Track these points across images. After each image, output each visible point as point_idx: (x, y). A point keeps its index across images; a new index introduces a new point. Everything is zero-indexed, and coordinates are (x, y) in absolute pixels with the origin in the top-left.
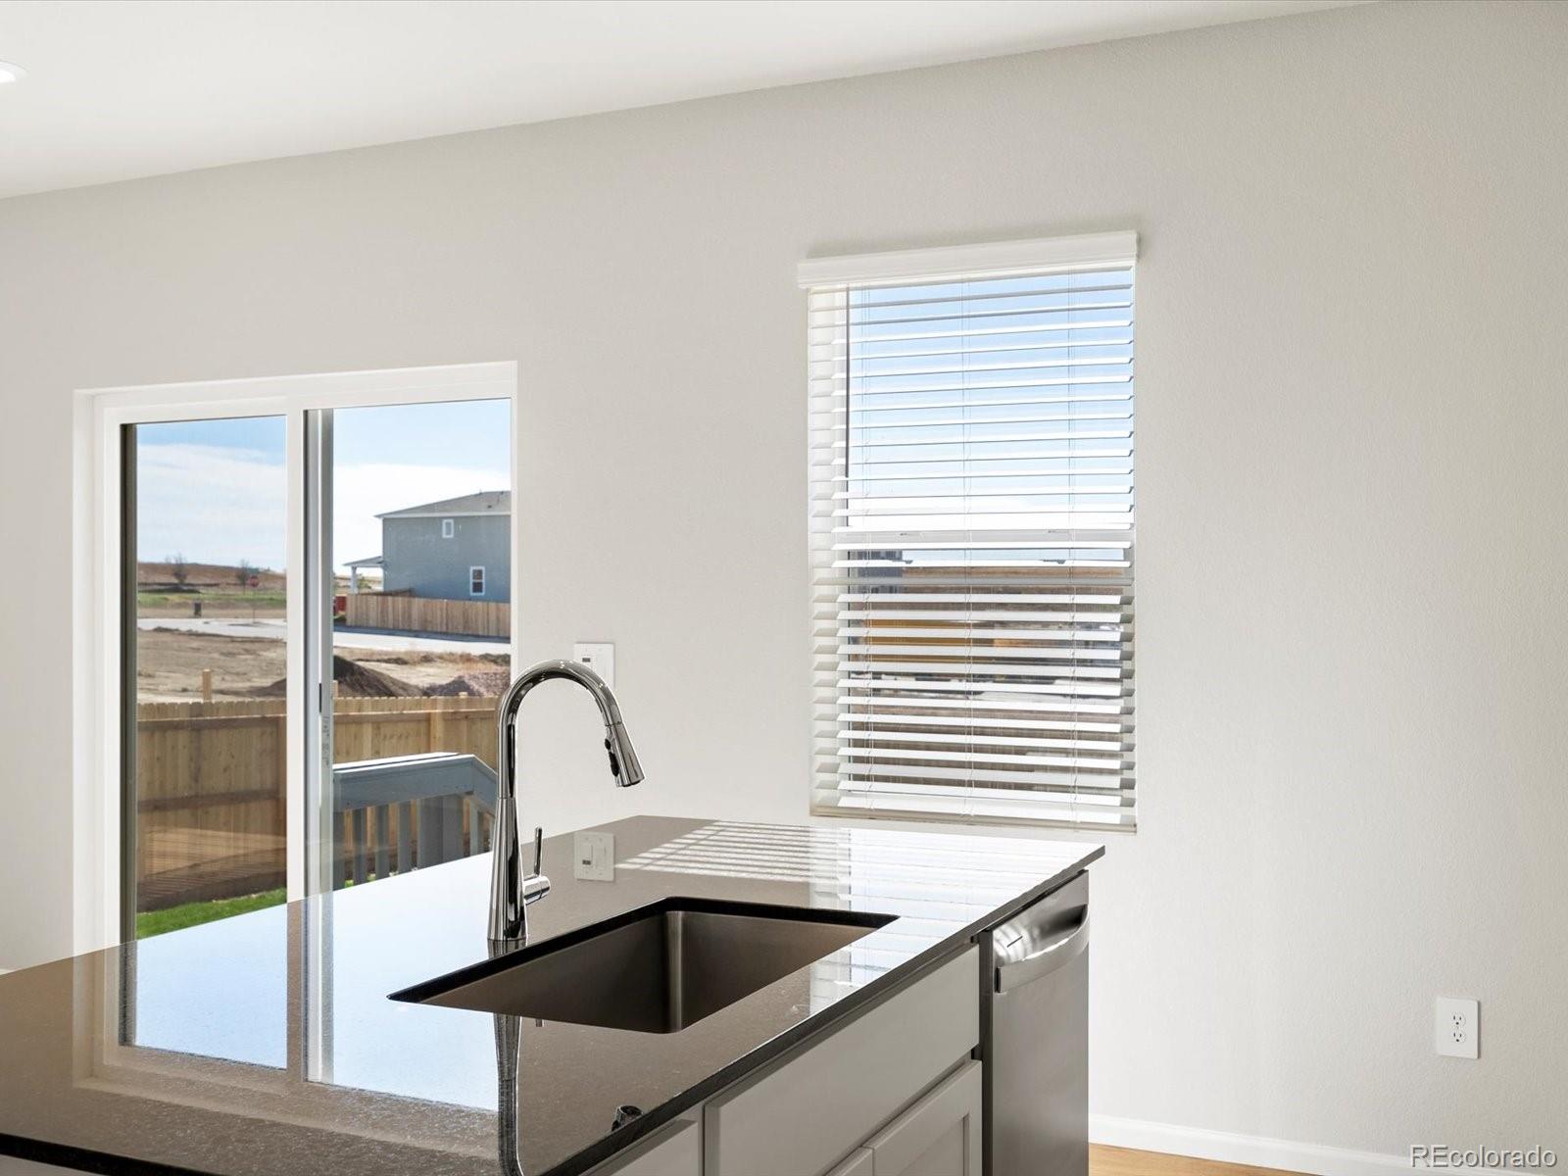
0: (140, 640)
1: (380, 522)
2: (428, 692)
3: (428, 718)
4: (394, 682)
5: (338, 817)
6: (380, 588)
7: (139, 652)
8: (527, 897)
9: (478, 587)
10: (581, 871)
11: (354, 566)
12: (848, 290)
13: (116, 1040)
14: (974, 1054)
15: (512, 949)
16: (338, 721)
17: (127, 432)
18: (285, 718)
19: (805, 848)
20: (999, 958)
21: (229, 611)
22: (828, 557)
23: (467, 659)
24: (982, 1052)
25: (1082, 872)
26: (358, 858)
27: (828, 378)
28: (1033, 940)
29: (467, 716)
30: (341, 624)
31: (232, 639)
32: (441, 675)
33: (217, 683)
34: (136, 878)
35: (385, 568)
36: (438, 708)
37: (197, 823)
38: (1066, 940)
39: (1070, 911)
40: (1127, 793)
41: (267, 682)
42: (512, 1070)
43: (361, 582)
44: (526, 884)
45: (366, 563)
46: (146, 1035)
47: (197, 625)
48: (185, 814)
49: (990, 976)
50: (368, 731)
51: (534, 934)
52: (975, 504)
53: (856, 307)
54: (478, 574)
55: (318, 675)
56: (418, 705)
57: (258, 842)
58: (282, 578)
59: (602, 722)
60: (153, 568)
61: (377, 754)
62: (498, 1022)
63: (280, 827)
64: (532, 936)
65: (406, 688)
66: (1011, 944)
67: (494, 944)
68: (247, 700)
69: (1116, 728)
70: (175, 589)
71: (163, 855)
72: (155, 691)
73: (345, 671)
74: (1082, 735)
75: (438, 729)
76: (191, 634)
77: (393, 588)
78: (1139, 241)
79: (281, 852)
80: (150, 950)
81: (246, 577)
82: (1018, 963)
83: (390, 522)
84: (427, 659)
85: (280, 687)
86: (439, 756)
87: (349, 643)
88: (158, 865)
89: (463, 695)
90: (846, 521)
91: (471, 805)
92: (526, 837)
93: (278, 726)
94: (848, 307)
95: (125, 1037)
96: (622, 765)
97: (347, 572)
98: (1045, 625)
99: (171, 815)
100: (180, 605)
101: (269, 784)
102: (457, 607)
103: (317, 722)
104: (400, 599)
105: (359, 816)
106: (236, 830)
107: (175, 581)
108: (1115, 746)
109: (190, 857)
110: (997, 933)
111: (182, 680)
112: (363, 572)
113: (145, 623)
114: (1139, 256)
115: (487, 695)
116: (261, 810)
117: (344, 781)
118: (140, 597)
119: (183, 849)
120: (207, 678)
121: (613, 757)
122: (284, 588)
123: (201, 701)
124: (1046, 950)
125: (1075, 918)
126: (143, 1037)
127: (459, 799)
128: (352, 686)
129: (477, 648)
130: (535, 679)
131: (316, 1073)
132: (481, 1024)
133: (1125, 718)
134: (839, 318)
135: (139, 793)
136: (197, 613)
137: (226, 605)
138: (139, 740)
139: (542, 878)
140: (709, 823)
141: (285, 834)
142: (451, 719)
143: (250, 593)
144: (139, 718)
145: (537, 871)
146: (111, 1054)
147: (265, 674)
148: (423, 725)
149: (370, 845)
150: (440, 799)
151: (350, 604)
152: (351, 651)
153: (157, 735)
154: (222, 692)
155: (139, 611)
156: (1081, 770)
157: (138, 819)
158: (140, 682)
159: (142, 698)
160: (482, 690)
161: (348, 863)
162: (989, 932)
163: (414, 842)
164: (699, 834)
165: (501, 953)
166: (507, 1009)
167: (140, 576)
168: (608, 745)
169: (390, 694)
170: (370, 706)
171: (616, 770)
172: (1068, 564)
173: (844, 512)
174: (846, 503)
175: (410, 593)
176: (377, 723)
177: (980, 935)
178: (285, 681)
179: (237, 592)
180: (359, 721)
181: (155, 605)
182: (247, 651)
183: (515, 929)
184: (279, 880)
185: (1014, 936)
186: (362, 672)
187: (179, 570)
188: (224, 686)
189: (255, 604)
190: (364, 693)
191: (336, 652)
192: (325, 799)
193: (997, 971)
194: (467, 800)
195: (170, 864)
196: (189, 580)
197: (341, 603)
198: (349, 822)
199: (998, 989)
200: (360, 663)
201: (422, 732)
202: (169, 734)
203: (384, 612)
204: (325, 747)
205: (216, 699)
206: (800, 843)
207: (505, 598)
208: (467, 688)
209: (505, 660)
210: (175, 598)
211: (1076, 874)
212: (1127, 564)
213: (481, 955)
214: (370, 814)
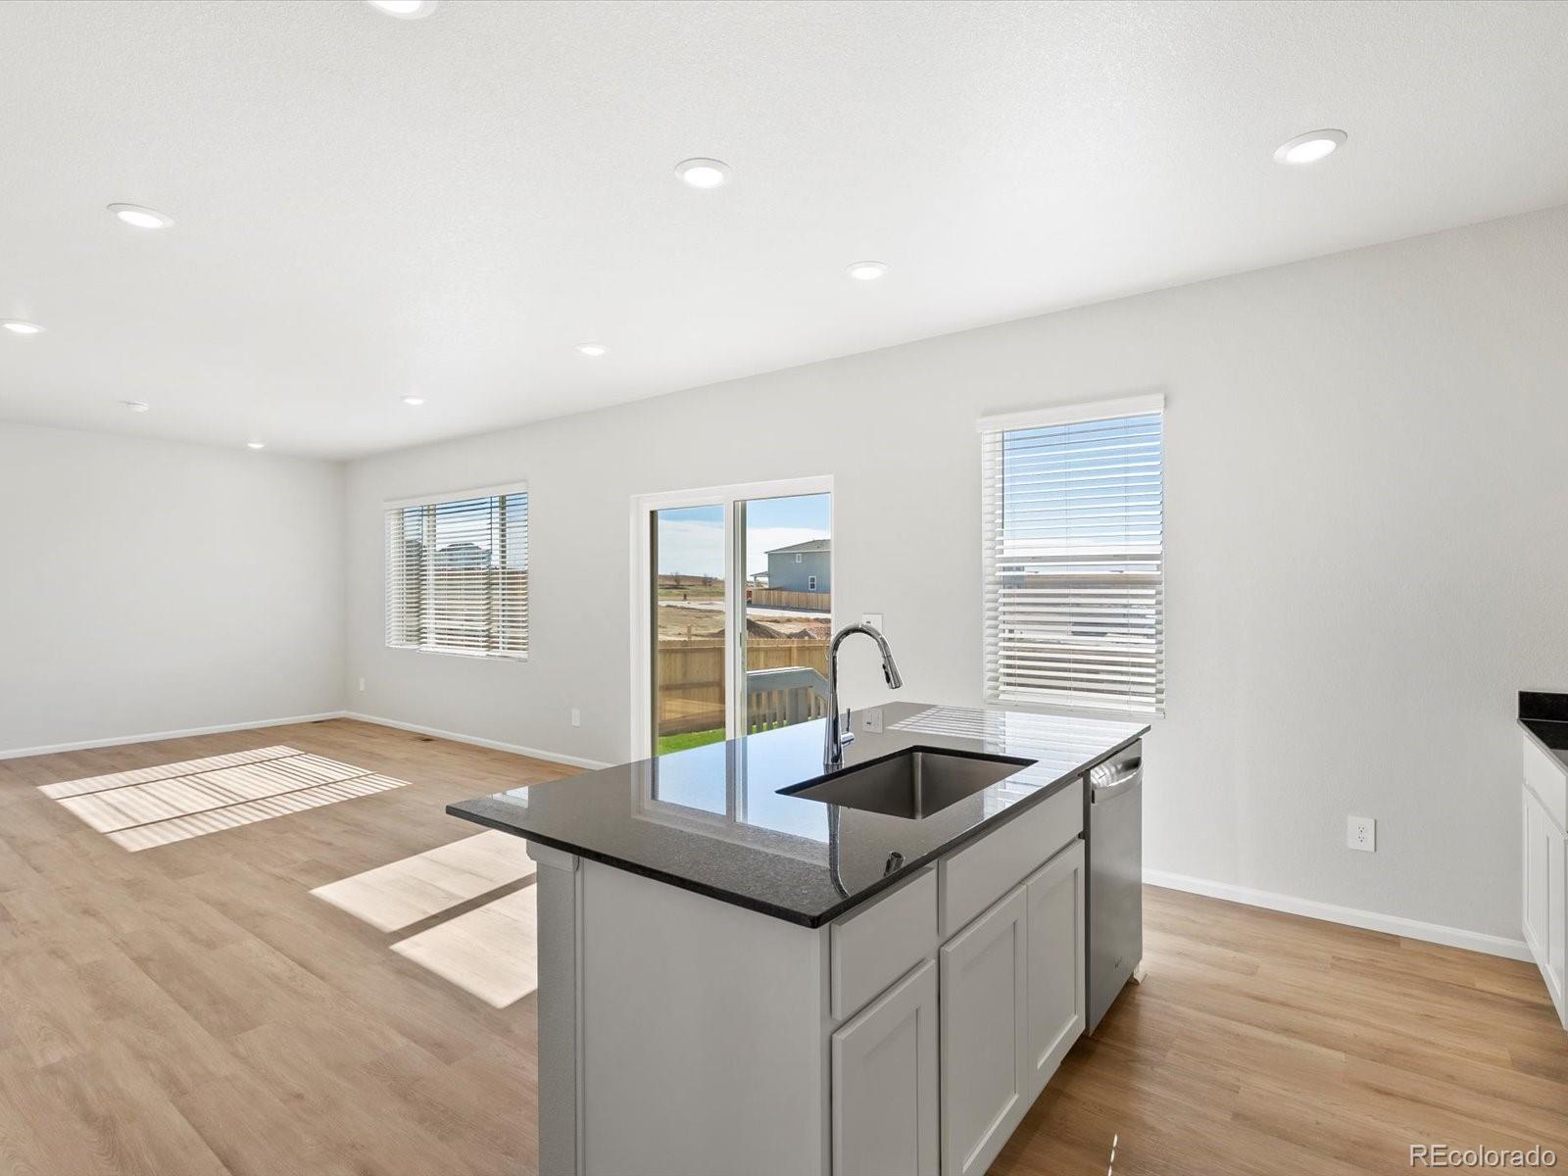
0: (660, 611)
1: (767, 555)
2: (790, 636)
3: (790, 649)
4: (774, 631)
5: (749, 697)
6: (767, 587)
7: (659, 616)
8: (844, 743)
9: (813, 586)
10: (866, 728)
11: (755, 576)
12: (1003, 432)
13: (650, 796)
14: (1080, 836)
15: (836, 770)
16: (749, 650)
17: (653, 514)
18: (724, 649)
19: (981, 721)
20: (1093, 785)
21: (700, 598)
22: (993, 571)
23: (808, 620)
24: (1085, 835)
25: (1138, 740)
26: (759, 716)
27: (993, 478)
28: (1112, 775)
29: (808, 648)
30: (749, 604)
31: (701, 611)
32: (795, 628)
33: (694, 631)
34: (658, 721)
35: (769, 577)
36: (795, 644)
37: (685, 697)
38: (1130, 777)
39: (1132, 760)
40: (1159, 696)
41: (716, 631)
42: (835, 828)
43: (759, 584)
44: (843, 736)
45: (762, 575)
46: (663, 795)
47: (685, 604)
48: (680, 692)
49: (1089, 794)
50: (762, 655)
51: (846, 763)
52: (1073, 542)
53: (1007, 440)
54: (813, 580)
55: (739, 630)
56: (785, 643)
57: (712, 707)
58: (722, 582)
59: (880, 654)
60: (666, 577)
61: (766, 667)
62: (829, 808)
63: (722, 700)
64: (845, 764)
65: (779, 634)
66: (1100, 777)
67: (827, 766)
68: (707, 639)
69: (1153, 661)
70: (675, 587)
71: (670, 711)
72: (667, 635)
73: (752, 626)
74: (1134, 665)
75: (795, 654)
76: (683, 608)
77: (772, 587)
78: (1165, 399)
79: (723, 712)
80: (666, 761)
81: (707, 581)
82: (1104, 788)
83: (771, 555)
84: (789, 620)
85: (722, 633)
86: (796, 668)
87: (754, 613)
88: (668, 716)
89: (806, 638)
90: (1002, 551)
91: (812, 693)
92: (842, 711)
93: (721, 652)
94: (1003, 441)
95: (654, 796)
96: (891, 677)
97: (752, 579)
98: (1101, 605)
99: (674, 692)
100: (679, 595)
101: (717, 678)
102: (802, 595)
103: (739, 650)
104: (776, 592)
105: (759, 696)
106: (702, 700)
107: (675, 584)
108: (1153, 671)
109: (682, 713)
110: (1092, 771)
111: (677, 630)
112: (760, 579)
113: (662, 603)
114: (1165, 407)
115: (818, 638)
116: (713, 691)
117: (752, 680)
118: (659, 591)
119: (679, 709)
120: (689, 628)
121: (887, 673)
122: (724, 587)
123: (686, 639)
124: (1120, 782)
125: (1134, 764)
126: (662, 796)
127: (806, 689)
128: (754, 633)
129: (812, 616)
130: (847, 633)
131: (740, 818)
132: (821, 808)
133: (1157, 655)
134: (999, 447)
135: (659, 682)
136: (685, 599)
137: (698, 594)
138: (659, 657)
139: (850, 734)
140: (934, 706)
141: (724, 703)
142: (801, 649)
143: (708, 589)
144: (659, 647)
145: (848, 730)
146: (647, 804)
147: (715, 626)
148: (788, 653)
149: (764, 710)
150: (796, 689)
151: (753, 596)
152: (754, 616)
153: (668, 655)
154: (696, 635)
155: (659, 598)
156: (1134, 683)
157: (659, 694)
158: (660, 630)
159: (661, 637)
160: (815, 636)
161: (754, 717)
162: (1089, 770)
163: (785, 709)
164: (929, 712)
165: (830, 772)
166: (834, 801)
167: (659, 582)
168: (884, 667)
169: (772, 637)
170: (763, 643)
171: (888, 680)
172: (1125, 573)
173: (1000, 547)
174: (1002, 542)
175: (780, 589)
176: (767, 651)
177: (1084, 773)
178: (724, 630)
179: (703, 589)
180: (758, 650)
181: (666, 595)
182: (707, 616)
183: (837, 758)
184: (722, 724)
185: (1102, 774)
186: (759, 626)
187: (677, 578)
188: (697, 632)
189: (712, 594)
190: (760, 637)
191: (748, 617)
192: (743, 687)
193: (1093, 792)
194: (810, 689)
195: (674, 716)
196: (681, 583)
197: (749, 594)
198: (754, 698)
199: (1093, 802)
200: (759, 623)
201: (787, 656)
202: (673, 655)
203: (769, 598)
204: (743, 663)
205: (693, 638)
206: (978, 718)
207: (828, 591)
208: (809, 635)
209: (828, 621)
210: (675, 591)
211: (1135, 740)
212: (1159, 573)
213: (821, 773)
214: (764, 696)
